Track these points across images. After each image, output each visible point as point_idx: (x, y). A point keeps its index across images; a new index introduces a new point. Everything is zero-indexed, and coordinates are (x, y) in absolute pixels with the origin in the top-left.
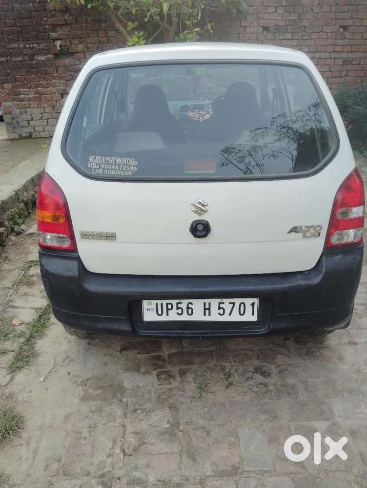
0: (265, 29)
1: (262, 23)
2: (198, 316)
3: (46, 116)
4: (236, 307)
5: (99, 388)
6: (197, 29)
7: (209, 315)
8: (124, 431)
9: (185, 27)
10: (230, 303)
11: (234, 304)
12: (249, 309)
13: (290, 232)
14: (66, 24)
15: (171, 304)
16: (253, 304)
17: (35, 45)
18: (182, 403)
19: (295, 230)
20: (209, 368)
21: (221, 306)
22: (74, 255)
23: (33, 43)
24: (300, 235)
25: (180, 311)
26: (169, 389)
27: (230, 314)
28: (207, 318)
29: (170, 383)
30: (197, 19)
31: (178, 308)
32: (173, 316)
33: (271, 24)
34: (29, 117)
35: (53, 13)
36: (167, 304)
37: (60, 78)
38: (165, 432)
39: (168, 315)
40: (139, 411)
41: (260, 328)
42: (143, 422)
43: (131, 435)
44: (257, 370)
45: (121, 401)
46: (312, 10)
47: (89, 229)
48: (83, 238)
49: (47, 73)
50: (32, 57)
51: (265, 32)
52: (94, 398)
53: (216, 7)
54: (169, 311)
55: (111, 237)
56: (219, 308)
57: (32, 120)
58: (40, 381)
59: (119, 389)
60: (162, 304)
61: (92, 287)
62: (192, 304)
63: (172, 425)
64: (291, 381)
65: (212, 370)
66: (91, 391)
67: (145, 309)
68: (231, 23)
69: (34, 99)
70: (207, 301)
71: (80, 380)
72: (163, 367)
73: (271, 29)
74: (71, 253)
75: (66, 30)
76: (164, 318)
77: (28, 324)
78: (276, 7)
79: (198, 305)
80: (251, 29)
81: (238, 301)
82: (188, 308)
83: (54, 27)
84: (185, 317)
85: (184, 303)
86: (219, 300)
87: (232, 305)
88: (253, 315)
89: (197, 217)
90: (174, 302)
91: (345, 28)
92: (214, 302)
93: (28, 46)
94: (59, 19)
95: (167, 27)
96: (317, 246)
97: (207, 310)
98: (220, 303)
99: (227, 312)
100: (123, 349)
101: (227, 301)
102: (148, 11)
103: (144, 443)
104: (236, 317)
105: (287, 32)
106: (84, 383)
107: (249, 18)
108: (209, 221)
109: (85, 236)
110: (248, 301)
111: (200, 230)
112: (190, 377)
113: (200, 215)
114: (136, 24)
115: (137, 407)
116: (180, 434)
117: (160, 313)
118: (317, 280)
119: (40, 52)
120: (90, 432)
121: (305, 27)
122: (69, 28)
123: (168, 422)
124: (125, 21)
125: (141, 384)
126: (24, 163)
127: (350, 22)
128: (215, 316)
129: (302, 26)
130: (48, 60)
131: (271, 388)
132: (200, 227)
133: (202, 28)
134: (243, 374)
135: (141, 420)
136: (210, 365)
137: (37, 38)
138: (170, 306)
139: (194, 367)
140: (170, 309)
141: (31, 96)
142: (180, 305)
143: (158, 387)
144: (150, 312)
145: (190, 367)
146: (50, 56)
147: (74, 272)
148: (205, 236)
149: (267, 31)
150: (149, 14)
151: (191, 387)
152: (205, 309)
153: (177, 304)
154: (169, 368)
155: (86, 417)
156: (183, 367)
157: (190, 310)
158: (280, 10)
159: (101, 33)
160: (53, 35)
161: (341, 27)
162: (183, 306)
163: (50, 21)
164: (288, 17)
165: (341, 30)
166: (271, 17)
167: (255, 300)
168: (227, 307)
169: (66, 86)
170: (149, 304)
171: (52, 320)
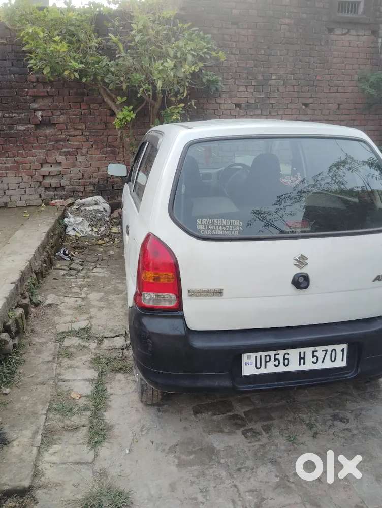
0: (238, 105)
1: (235, 100)
2: (294, 366)
3: (23, 185)
4: (328, 355)
5: (191, 453)
6: (182, 105)
7: (304, 364)
8: (238, 491)
9: (170, 103)
10: (323, 351)
11: (326, 351)
12: (339, 355)
13: (374, 281)
14: (49, 96)
15: (270, 356)
16: (343, 351)
17: (15, 115)
18: (280, 457)
19: (378, 278)
20: (290, 421)
21: (315, 354)
22: (179, 313)
23: (12, 113)
25: (277, 363)
26: (261, 445)
27: (322, 362)
28: (302, 368)
29: (259, 440)
30: (183, 96)
31: (275, 360)
32: (271, 368)
33: (243, 101)
34: (5, 187)
35: (34, 84)
36: (266, 356)
37: (41, 148)
38: (278, 486)
39: (265, 367)
40: (243, 470)
41: (347, 373)
42: (252, 479)
43: (247, 494)
44: (335, 417)
45: (219, 463)
46: (278, 90)
48: (190, 296)
49: (27, 143)
50: (11, 126)
51: (238, 109)
52: (191, 463)
53: (195, 85)
54: (267, 363)
55: (218, 293)
56: (313, 357)
57: (8, 189)
58: (126, 454)
59: (211, 452)
60: (261, 357)
62: (288, 354)
63: (281, 479)
64: (369, 423)
65: (294, 422)
66: (183, 457)
67: (244, 362)
68: (207, 100)
69: (11, 168)
70: (302, 350)
71: (167, 448)
72: (244, 425)
73: (243, 106)
74: (177, 311)
75: (47, 102)
76: (262, 371)
77: (87, 396)
78: (246, 86)
79: (294, 354)
80: (225, 106)
81: (329, 348)
82: (284, 359)
83: (35, 98)
84: (282, 369)
86: (312, 349)
87: (325, 352)
88: (343, 360)
89: (298, 271)
90: (272, 353)
91: (306, 105)
92: (309, 351)
93: (7, 115)
94: (41, 90)
95: (153, 101)
97: (302, 359)
98: (314, 352)
99: (320, 360)
100: (196, 412)
101: (320, 349)
102: (140, 87)
103: (263, 499)
104: (328, 365)
105: (257, 109)
106: (172, 450)
107: (224, 96)
108: (308, 274)
109: (192, 293)
110: (339, 348)
111: (301, 282)
112: (276, 432)
113: (301, 268)
114: (125, 99)
115: (239, 466)
116: (293, 485)
117: (258, 366)
119: (21, 121)
120: (205, 497)
121: (272, 104)
122: (51, 100)
123: (277, 477)
124: (114, 96)
125: (231, 444)
127: (311, 100)
128: (309, 366)
129: (270, 103)
130: (28, 130)
131: (355, 432)
132: (301, 280)
133: (186, 104)
134: (324, 422)
135: (250, 478)
136: (289, 419)
137: (17, 108)
138: (268, 359)
139: (276, 422)
140: (268, 362)
141: (8, 165)
142: (277, 357)
143: (249, 445)
144: (250, 367)
145: (271, 422)
146: (30, 126)
147: (181, 331)
148: (306, 287)
149: (238, 107)
150: (141, 90)
151: (282, 442)
152: (300, 358)
153: (275, 355)
154: (250, 426)
155: (193, 483)
156: (265, 423)
157: (286, 361)
158: (251, 89)
159: (83, 106)
160: (35, 106)
161: (303, 104)
162: (281, 357)
163: (31, 92)
164: (258, 95)
165: (304, 107)
166: (243, 95)
167: (345, 346)
168: (320, 354)
169: (47, 155)
170: (249, 358)
171: (109, 391)
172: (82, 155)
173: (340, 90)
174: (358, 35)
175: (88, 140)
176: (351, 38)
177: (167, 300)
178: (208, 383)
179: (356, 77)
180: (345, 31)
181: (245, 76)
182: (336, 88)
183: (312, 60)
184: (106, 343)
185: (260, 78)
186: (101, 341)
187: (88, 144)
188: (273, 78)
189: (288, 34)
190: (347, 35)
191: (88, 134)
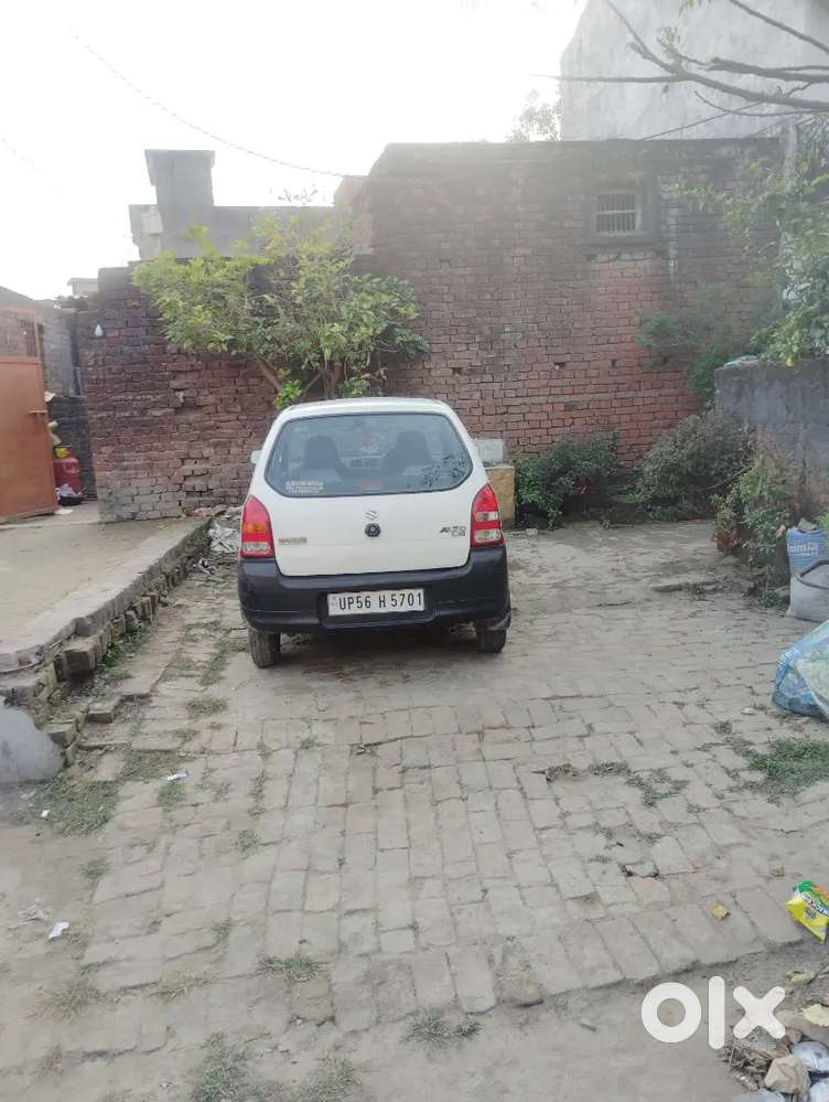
0: (457, 370)
1: (451, 363)
2: (375, 609)
3: (157, 489)
4: (406, 599)
6: (367, 375)
7: (384, 606)
9: (351, 374)
10: (400, 595)
11: (404, 595)
12: (416, 599)
13: (441, 532)
14: (193, 370)
15: (352, 598)
16: (419, 595)
17: (149, 396)
18: (365, 690)
19: (444, 530)
21: (394, 597)
22: (272, 559)
23: (146, 395)
24: (450, 533)
25: (359, 604)
26: (353, 685)
27: (401, 606)
28: (383, 610)
30: (365, 364)
31: (358, 601)
32: (354, 610)
33: (463, 364)
34: (134, 491)
35: (175, 356)
36: (349, 598)
37: (183, 439)
38: (351, 700)
39: (350, 608)
40: (328, 695)
41: (427, 616)
42: (333, 698)
45: (310, 692)
46: (515, 346)
47: (284, 537)
48: (280, 544)
49: (165, 433)
50: (144, 411)
51: (457, 375)
53: (389, 348)
54: (351, 605)
55: (304, 540)
56: (392, 600)
57: (138, 495)
58: (232, 689)
59: (306, 689)
60: (344, 598)
61: (288, 584)
62: (369, 597)
63: (357, 698)
67: (330, 603)
68: (410, 365)
69: (143, 467)
70: (381, 593)
72: (345, 677)
73: (464, 370)
74: (270, 558)
75: (191, 378)
76: (347, 612)
77: (206, 661)
78: (467, 344)
79: (374, 596)
81: (406, 592)
82: (366, 602)
83: (176, 373)
84: (364, 610)
85: (363, 595)
86: (391, 592)
87: (402, 596)
88: (420, 604)
89: (369, 522)
90: (354, 595)
91: (562, 365)
92: (387, 594)
93: (139, 397)
94: (183, 364)
95: (328, 373)
96: (465, 543)
97: (382, 602)
98: (392, 595)
99: (399, 603)
100: (304, 673)
101: (398, 593)
102: (306, 356)
104: (406, 608)
105: (484, 373)
107: (434, 358)
109: (282, 542)
110: (415, 592)
111: (373, 531)
113: (372, 520)
114: (289, 371)
115: (325, 693)
117: (343, 607)
118: (467, 571)
119: (155, 405)
121: (508, 366)
122: (197, 375)
123: (354, 697)
124: (275, 368)
126: (150, 540)
127: (568, 357)
128: (389, 608)
129: (505, 365)
130: (165, 415)
133: (372, 374)
135: (331, 698)
137: (153, 388)
138: (351, 600)
140: (352, 603)
141: (138, 463)
142: (359, 599)
144: (336, 606)
146: (168, 410)
147: (273, 574)
149: (458, 372)
150: (307, 360)
152: (380, 601)
153: (357, 597)
154: (351, 677)
157: (368, 604)
158: (474, 348)
159: (239, 381)
160: (175, 384)
161: (556, 364)
162: (362, 599)
163: (170, 366)
164: (484, 354)
165: (557, 367)
166: (462, 355)
167: (421, 591)
168: (398, 598)
169: (190, 447)
170: (334, 598)
171: (228, 660)
172: (237, 445)
173: (612, 339)
174: (635, 260)
175: (244, 427)
176: (624, 264)
177: (264, 547)
178: (299, 621)
179: (636, 319)
180: (612, 257)
181: (464, 330)
182: (606, 337)
183: (565, 301)
184: (234, 634)
185: (487, 331)
186: (229, 631)
187: (244, 433)
188: (507, 330)
189: (524, 269)
190: (617, 262)
191: (245, 417)
